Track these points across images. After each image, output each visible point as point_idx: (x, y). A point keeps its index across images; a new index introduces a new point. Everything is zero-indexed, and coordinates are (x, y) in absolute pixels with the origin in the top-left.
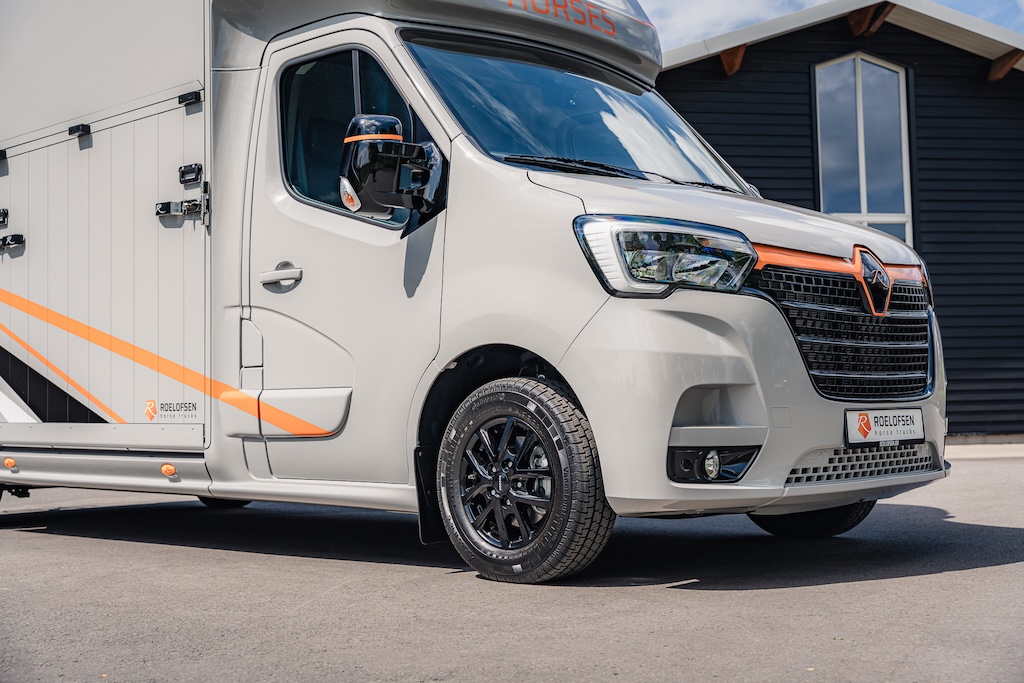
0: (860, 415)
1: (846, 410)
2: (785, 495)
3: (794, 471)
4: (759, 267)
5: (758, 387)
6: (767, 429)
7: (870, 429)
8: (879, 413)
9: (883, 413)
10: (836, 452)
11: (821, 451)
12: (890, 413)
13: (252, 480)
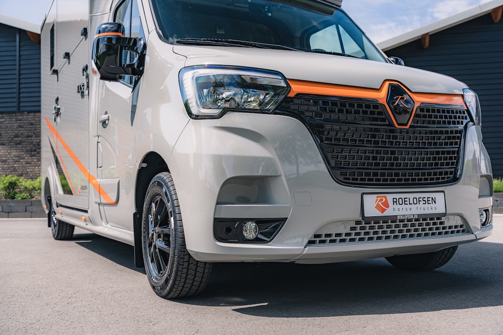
0: (378, 197)
1: (363, 194)
2: (304, 253)
3: (316, 236)
4: (291, 95)
5: (283, 177)
6: (290, 208)
7: (388, 206)
8: (397, 196)
9: (403, 196)
10: (358, 223)
11: (344, 222)
12: (411, 196)
13: (103, 226)
